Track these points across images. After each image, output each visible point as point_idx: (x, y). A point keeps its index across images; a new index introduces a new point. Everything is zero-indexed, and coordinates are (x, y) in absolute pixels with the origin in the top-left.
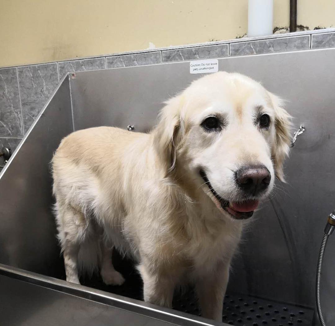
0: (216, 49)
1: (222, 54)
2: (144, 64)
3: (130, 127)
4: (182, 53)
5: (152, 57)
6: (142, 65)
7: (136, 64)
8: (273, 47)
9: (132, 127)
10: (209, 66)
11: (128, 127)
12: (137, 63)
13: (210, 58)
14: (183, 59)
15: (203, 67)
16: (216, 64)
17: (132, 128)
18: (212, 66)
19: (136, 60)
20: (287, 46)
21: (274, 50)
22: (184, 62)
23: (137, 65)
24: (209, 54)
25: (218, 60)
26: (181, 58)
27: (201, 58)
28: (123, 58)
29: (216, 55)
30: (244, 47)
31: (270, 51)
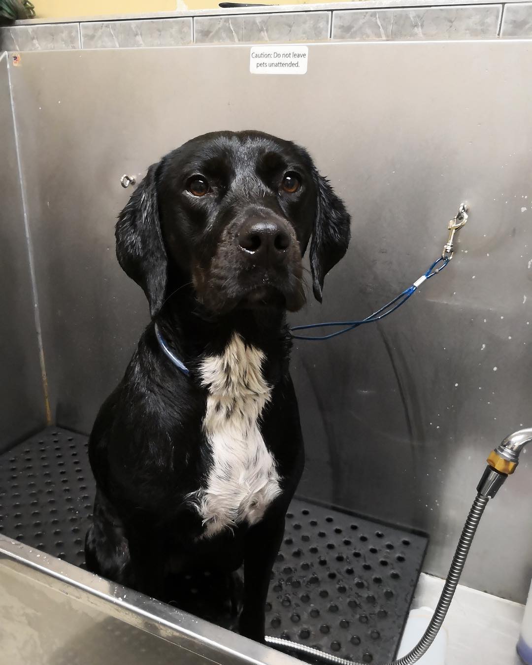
0: (305, 23)
1: (317, 34)
2: (158, 45)
3: (127, 178)
4: (234, 24)
5: (174, 30)
6: (153, 46)
7: (141, 42)
8: (422, 26)
9: (132, 179)
10: (288, 60)
11: (123, 178)
12: (144, 41)
13: (290, 41)
14: (236, 40)
15: (276, 60)
16: (304, 55)
17: (130, 181)
18: (294, 61)
19: (141, 35)
20: (451, 27)
21: (424, 34)
22: (238, 45)
23: (143, 45)
24: (290, 31)
25: (308, 46)
26: (233, 36)
27: (272, 40)
28: (114, 29)
29: (304, 36)
30: (361, 22)
31: (416, 34)
